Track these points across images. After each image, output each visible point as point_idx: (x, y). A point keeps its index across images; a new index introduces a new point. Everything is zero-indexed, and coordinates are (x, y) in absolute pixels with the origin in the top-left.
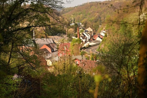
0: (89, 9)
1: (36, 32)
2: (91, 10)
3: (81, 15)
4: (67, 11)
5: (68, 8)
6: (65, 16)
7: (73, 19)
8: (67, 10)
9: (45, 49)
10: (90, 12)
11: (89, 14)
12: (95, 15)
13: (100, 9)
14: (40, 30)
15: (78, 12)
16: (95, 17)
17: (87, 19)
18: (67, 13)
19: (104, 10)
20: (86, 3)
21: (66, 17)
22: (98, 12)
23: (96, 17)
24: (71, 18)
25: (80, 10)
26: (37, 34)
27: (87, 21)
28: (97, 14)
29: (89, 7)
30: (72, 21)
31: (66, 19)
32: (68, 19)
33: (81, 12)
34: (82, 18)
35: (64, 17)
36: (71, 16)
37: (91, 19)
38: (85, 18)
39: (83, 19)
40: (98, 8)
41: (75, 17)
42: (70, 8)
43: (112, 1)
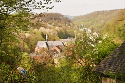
0: (96, 17)
2: (98, 18)
3: (90, 22)
6: (76, 23)
7: (82, 25)
8: (77, 17)
10: (97, 19)
11: (97, 21)
12: (101, 22)
13: (106, 17)
15: (87, 20)
16: (101, 24)
17: (94, 25)
18: (78, 21)
19: (109, 18)
20: (94, 12)
22: (104, 20)
23: (102, 23)
24: (81, 25)
28: (103, 21)
29: (97, 15)
30: (81, 27)
31: (76, 25)
32: (78, 25)
33: (89, 19)
36: (80, 23)
38: (92, 24)
39: (91, 25)
40: (104, 16)
41: (85, 24)
42: (80, 16)
43: (116, 10)
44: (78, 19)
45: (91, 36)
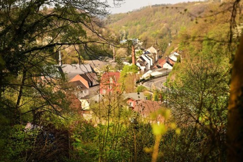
0: (151, 17)
1: (64, 53)
2: (156, 18)
3: (138, 26)
4: (115, 18)
5: (117, 14)
6: (112, 27)
7: (124, 32)
9: (79, 83)
10: (153, 21)
11: (152, 25)
12: (161, 27)
13: (170, 16)
14: (70, 51)
15: (133, 22)
16: (161, 30)
17: (148, 32)
18: (115, 23)
19: (177, 18)
20: (146, 7)
21: (113, 29)
22: (166, 22)
23: (164, 29)
24: (121, 32)
25: (136, 19)
26: (64, 57)
27: (149, 37)
28: (165, 24)
29: (152, 13)
30: (123, 36)
31: (114, 32)
32: (116, 32)
33: (138, 21)
34: (140, 32)
35: (110, 29)
36: (121, 28)
37: (154, 33)
38: (144, 30)
39: (142, 33)
40: (166, 15)
41: (129, 29)
42: (120, 14)
43: (189, 2)
44: (116, 21)
45: (145, 53)
